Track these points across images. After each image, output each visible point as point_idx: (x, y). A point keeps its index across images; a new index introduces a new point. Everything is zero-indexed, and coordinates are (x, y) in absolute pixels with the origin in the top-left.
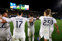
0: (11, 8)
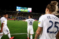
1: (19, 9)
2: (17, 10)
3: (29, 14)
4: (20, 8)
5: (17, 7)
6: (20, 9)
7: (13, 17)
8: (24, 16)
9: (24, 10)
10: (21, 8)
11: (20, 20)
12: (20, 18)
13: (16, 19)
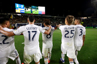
0: (17, 12)
1: (21, 8)
2: (18, 11)
4: (22, 6)
5: (17, 5)
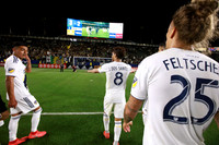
2: (70, 32)
3: (112, 45)
4: (79, 23)
5: (70, 22)
6: (78, 29)
7: (56, 58)
8: (95, 54)
9: (94, 30)
10: (83, 26)
11: (81, 67)
12: (80, 60)
13: (67, 65)
